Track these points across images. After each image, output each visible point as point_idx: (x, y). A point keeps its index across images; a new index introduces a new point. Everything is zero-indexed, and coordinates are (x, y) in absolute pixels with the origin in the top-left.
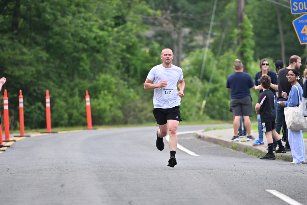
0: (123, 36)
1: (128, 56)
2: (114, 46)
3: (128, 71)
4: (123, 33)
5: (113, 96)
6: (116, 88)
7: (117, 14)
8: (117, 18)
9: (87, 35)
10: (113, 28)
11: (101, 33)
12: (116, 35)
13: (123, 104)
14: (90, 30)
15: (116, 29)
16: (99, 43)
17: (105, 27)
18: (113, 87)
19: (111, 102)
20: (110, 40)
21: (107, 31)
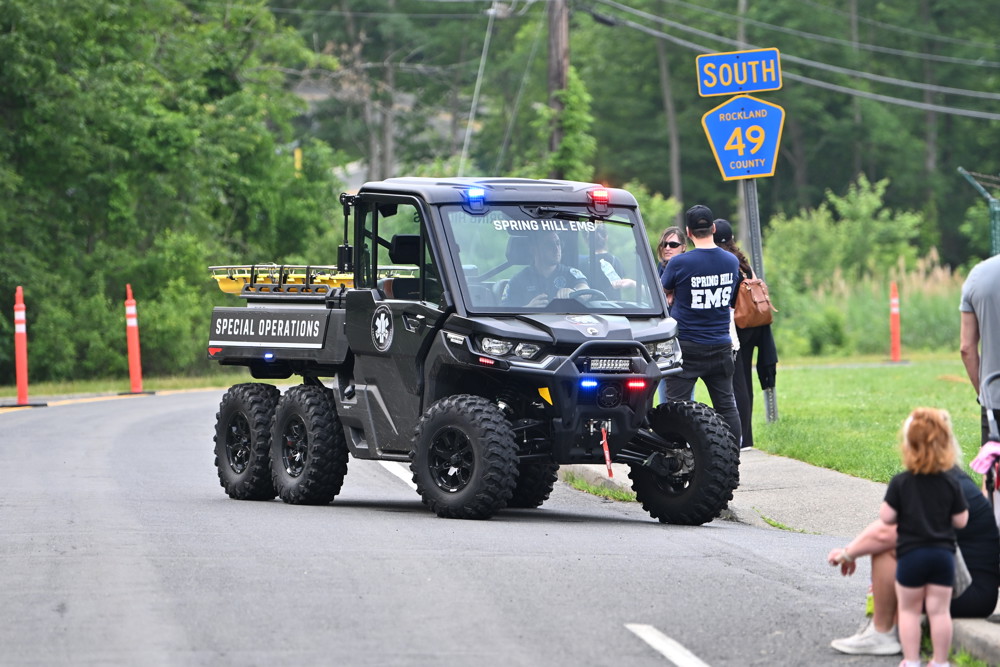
0: (232, 127)
1: (246, 181)
2: (206, 153)
3: (242, 221)
4: (230, 118)
5: (202, 293)
7: (214, 65)
8: (214, 73)
9: (129, 123)
10: (202, 102)
11: (170, 118)
12: (209, 123)
14: (140, 110)
15: (210, 108)
16: (164, 144)
17: (181, 101)
18: (202, 268)
20: (195, 137)
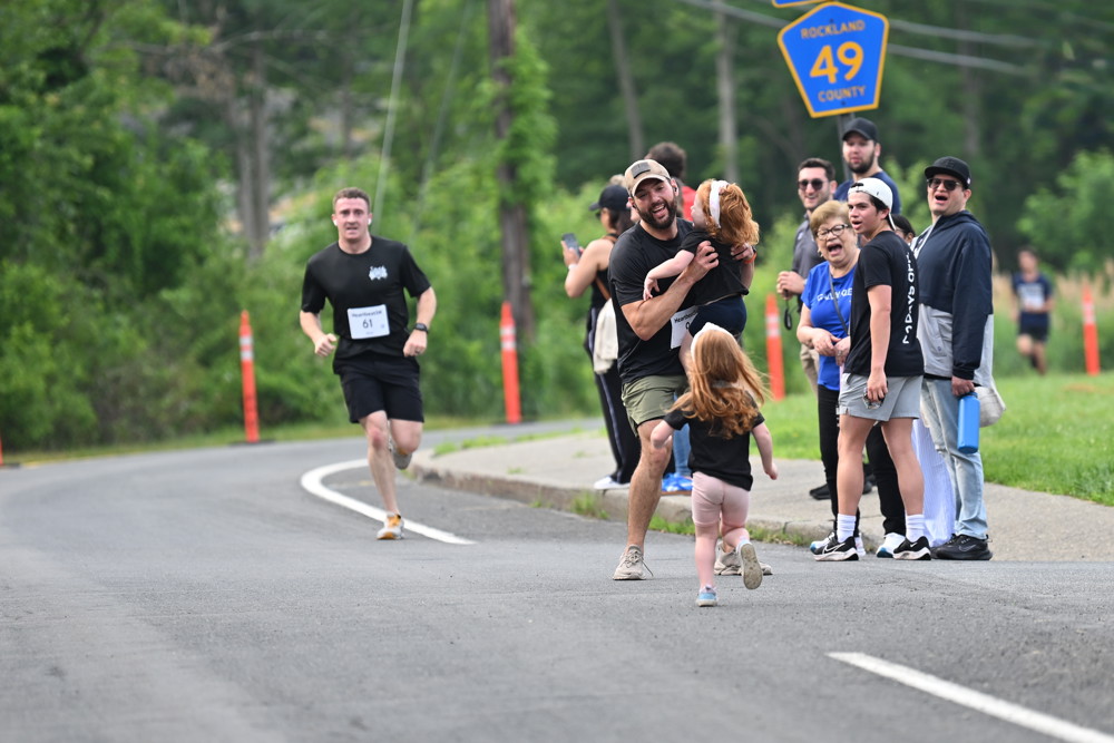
0: (82, 123)
1: (105, 194)
2: (52, 160)
3: (99, 250)
4: (79, 111)
5: (54, 343)
6: (64, 312)
7: (53, 43)
8: (53, 55)
10: (41, 92)
12: (53, 118)
13: (93, 369)
15: (52, 98)
17: (13, 91)
18: (55, 309)
19: (49, 366)
20: (35, 139)
21: (22, 104)
